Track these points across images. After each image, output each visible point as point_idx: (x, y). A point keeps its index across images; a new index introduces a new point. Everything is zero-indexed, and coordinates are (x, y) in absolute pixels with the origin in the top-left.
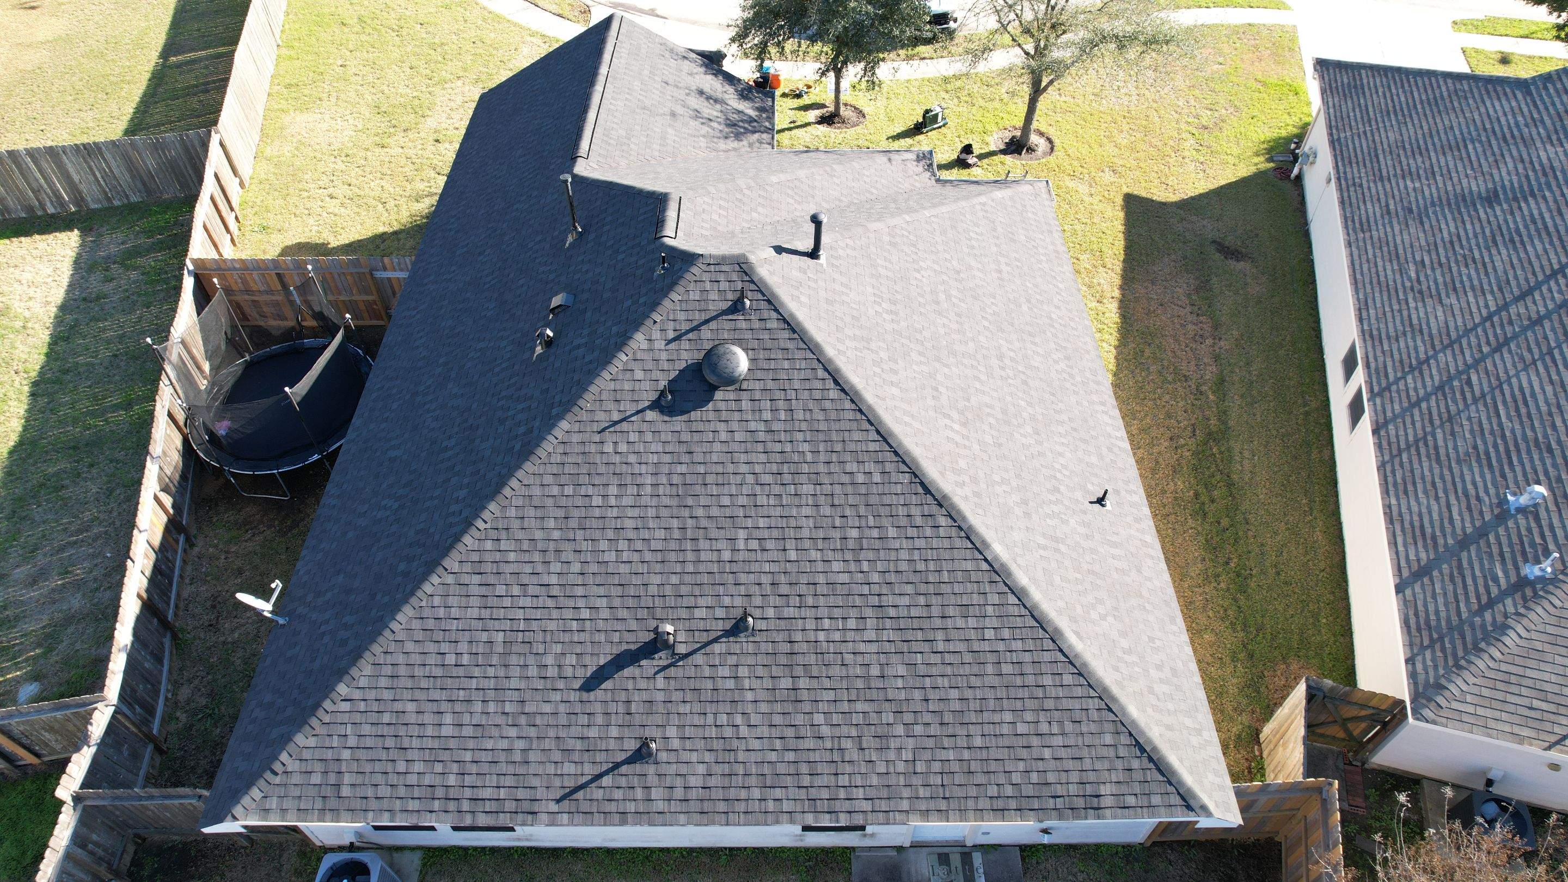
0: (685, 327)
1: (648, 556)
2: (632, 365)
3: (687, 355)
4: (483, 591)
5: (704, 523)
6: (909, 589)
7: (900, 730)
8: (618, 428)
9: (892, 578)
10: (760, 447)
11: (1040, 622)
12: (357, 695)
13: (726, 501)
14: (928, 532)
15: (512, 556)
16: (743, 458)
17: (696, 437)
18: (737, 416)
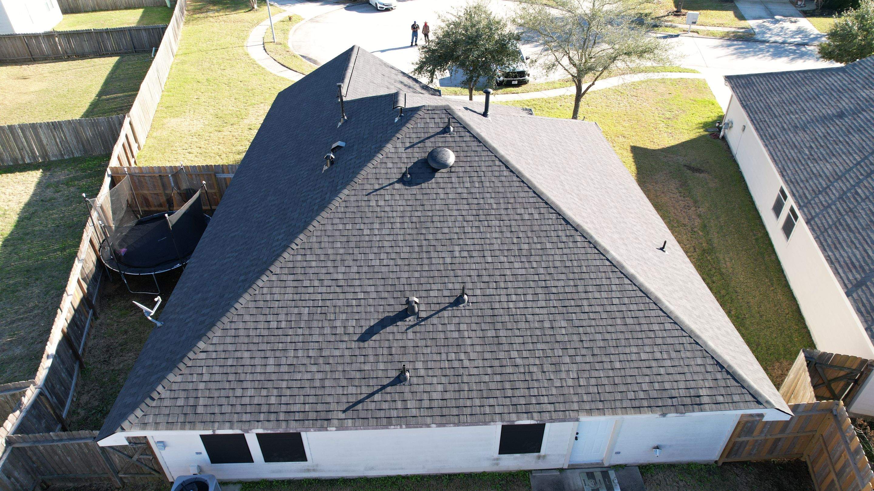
0: (416, 141)
1: (399, 262)
2: (385, 160)
3: (418, 155)
4: (295, 284)
5: (433, 243)
6: (563, 277)
7: (567, 360)
8: (378, 192)
9: (552, 270)
10: (465, 202)
11: (646, 294)
12: (211, 348)
13: (446, 230)
14: (571, 245)
15: (314, 264)
16: (455, 207)
17: (426, 197)
18: (449, 185)
